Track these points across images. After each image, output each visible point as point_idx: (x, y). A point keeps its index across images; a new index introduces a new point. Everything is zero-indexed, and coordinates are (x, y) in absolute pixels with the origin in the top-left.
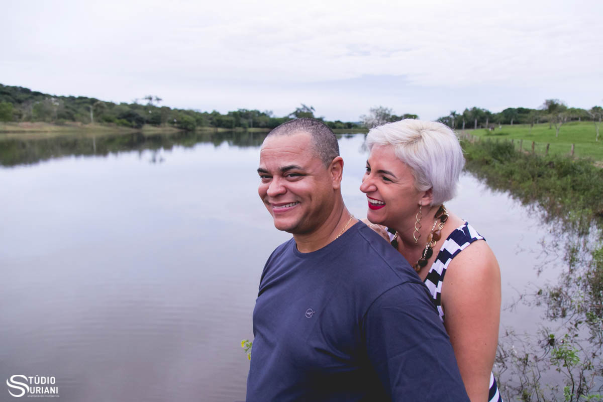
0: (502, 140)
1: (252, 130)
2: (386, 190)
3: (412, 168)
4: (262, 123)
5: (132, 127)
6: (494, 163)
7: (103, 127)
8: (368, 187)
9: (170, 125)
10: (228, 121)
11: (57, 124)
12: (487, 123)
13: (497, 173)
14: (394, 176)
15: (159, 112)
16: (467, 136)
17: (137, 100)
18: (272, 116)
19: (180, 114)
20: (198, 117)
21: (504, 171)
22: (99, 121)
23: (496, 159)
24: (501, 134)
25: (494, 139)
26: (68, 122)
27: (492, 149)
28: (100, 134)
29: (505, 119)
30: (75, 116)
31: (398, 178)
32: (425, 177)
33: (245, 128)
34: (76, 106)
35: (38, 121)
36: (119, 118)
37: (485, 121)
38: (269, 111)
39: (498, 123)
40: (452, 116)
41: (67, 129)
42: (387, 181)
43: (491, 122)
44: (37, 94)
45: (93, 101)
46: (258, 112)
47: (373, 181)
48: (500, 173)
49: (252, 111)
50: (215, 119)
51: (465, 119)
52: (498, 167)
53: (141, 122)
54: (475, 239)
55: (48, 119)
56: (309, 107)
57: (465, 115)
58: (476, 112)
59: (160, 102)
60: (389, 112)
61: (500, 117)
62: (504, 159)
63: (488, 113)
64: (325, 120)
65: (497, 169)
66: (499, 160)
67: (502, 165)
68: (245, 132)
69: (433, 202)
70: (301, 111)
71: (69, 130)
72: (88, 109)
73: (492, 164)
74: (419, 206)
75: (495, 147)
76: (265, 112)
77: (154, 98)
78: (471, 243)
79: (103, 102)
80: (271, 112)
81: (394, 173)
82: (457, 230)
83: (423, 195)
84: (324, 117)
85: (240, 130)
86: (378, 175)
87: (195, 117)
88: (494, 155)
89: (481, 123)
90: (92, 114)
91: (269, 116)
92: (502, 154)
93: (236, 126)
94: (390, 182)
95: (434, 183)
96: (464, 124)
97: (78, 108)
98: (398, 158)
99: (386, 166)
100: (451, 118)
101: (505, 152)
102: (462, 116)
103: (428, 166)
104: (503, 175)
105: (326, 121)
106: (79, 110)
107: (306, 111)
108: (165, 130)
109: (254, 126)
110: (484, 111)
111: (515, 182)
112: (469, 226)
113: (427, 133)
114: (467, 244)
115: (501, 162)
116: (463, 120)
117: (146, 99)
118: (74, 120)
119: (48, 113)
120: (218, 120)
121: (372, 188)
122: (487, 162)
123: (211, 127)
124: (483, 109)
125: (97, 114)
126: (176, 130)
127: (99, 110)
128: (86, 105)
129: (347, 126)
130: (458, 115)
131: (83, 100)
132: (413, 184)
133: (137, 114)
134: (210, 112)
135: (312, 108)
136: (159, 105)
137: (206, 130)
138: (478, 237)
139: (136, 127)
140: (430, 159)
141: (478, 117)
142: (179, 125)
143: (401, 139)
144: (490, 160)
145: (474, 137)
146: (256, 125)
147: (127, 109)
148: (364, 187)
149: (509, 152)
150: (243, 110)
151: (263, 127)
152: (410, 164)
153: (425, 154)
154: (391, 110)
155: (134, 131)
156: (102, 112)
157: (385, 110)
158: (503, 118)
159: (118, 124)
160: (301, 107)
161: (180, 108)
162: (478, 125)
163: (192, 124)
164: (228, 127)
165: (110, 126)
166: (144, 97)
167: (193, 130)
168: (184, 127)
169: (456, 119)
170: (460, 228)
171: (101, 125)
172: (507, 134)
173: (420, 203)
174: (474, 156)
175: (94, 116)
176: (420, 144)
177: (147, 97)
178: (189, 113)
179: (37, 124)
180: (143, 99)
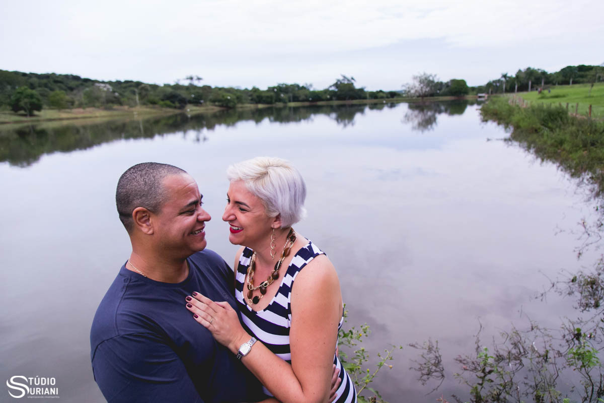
0: (555, 104)
1: (292, 104)
2: (243, 218)
3: (262, 199)
4: (302, 97)
5: (175, 108)
6: (543, 131)
7: (148, 110)
8: (229, 216)
9: (211, 103)
10: (268, 97)
11: (106, 109)
12: (543, 84)
13: (545, 143)
14: (248, 206)
15: (201, 91)
16: (517, 101)
17: (179, 80)
18: (312, 89)
19: (220, 92)
20: (239, 94)
21: (553, 141)
22: (144, 104)
23: (546, 126)
24: (557, 97)
25: (546, 103)
26: (116, 107)
27: (542, 116)
28: (147, 117)
29: (564, 79)
30: (122, 100)
31: (251, 208)
32: (273, 205)
33: (285, 102)
34: (123, 90)
35: (89, 107)
36: (163, 100)
37: (541, 83)
38: (308, 84)
39: (554, 84)
40: (503, 79)
41: (115, 113)
42: (243, 211)
43: (546, 83)
44: (87, 80)
45: (138, 84)
46: (298, 86)
47: (232, 212)
48: (549, 142)
49: (292, 85)
50: (255, 96)
51: (517, 82)
52: (547, 135)
53: (183, 102)
54: (318, 254)
55: (97, 104)
56: (349, 78)
57: (517, 76)
58: (530, 72)
59: (201, 81)
60: (433, 78)
61: (557, 77)
62: (554, 126)
63: (544, 73)
64: (366, 90)
65: (545, 138)
66: (549, 128)
67: (551, 133)
68: (285, 107)
69: (283, 225)
70: (341, 83)
71: (117, 114)
72: (134, 93)
73: (541, 133)
74: (272, 229)
75: (546, 114)
76: (305, 86)
77: (195, 78)
78: (314, 258)
79: (147, 84)
80: (311, 85)
81: (248, 204)
82: (303, 248)
83: (274, 220)
84: (365, 88)
85: (280, 105)
86: (236, 205)
87: (235, 94)
88: (544, 123)
89: (535, 85)
90: (137, 97)
91: (308, 90)
92: (552, 121)
93: (276, 101)
94: (245, 212)
95: (281, 211)
96: (516, 87)
97: (124, 92)
98: (249, 192)
99: (240, 198)
100: (502, 81)
101: (556, 119)
102: (514, 78)
103: (275, 197)
104: (552, 145)
105: (367, 92)
106: (126, 94)
107: (346, 82)
108: (208, 109)
109: (294, 101)
110: (540, 71)
111: (564, 152)
112: (312, 245)
113: (273, 170)
114: (312, 258)
115: (551, 130)
116: (516, 82)
117: (187, 79)
118: (121, 104)
119: (97, 99)
120: (258, 97)
121: (232, 217)
122: (536, 131)
123: (251, 103)
124: (539, 69)
125: (142, 97)
126: (216, 109)
127: (144, 93)
128: (132, 88)
129: (389, 96)
130: (509, 77)
131: (128, 83)
132: (264, 212)
133: (179, 95)
134: (250, 88)
135: (352, 79)
136: (200, 84)
137: (247, 107)
138: (320, 253)
139: (180, 108)
140: (276, 190)
141: (533, 78)
142: (220, 104)
143: (250, 176)
144: (539, 128)
145: (526, 101)
146: (295, 99)
147: (170, 90)
148: (225, 217)
149: (561, 118)
150: (283, 85)
151: (303, 101)
152: (259, 196)
153: (271, 187)
154: (435, 76)
155: (177, 111)
156: (146, 95)
157: (429, 77)
158: (561, 78)
159: (162, 106)
160: (341, 78)
161: (220, 86)
162: (532, 87)
163: (233, 102)
164: (268, 103)
165: (154, 108)
166: (185, 77)
167: (233, 108)
168: (225, 105)
169: (507, 81)
170: (306, 247)
171: (147, 108)
172: (564, 96)
173: (272, 226)
174: (522, 124)
175: (139, 99)
176: (267, 179)
177: (189, 77)
178: (230, 90)
179: (88, 109)
180: (184, 79)
